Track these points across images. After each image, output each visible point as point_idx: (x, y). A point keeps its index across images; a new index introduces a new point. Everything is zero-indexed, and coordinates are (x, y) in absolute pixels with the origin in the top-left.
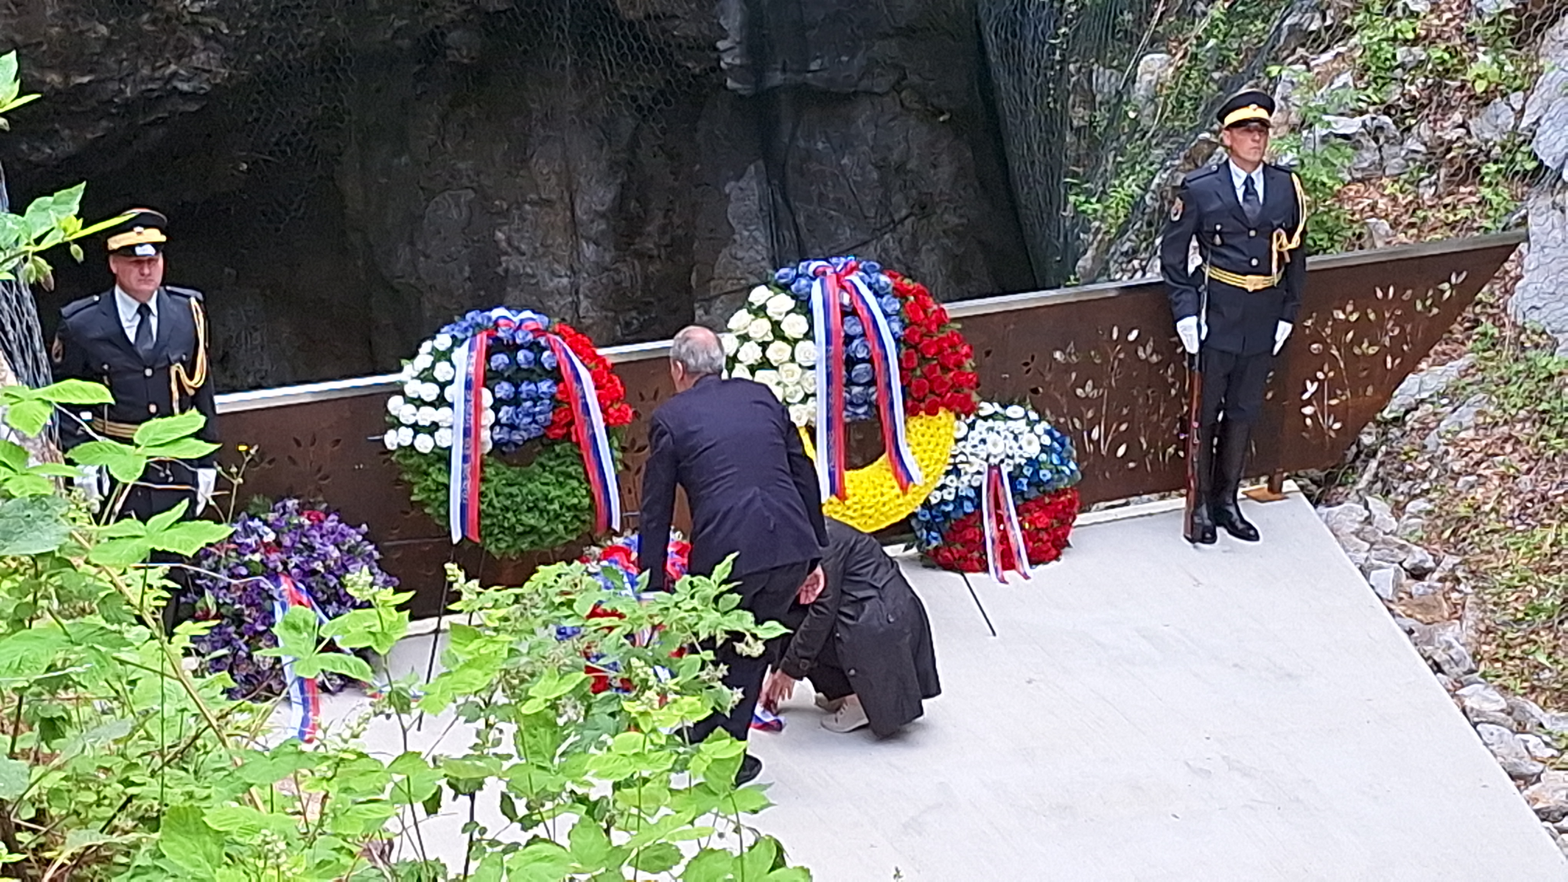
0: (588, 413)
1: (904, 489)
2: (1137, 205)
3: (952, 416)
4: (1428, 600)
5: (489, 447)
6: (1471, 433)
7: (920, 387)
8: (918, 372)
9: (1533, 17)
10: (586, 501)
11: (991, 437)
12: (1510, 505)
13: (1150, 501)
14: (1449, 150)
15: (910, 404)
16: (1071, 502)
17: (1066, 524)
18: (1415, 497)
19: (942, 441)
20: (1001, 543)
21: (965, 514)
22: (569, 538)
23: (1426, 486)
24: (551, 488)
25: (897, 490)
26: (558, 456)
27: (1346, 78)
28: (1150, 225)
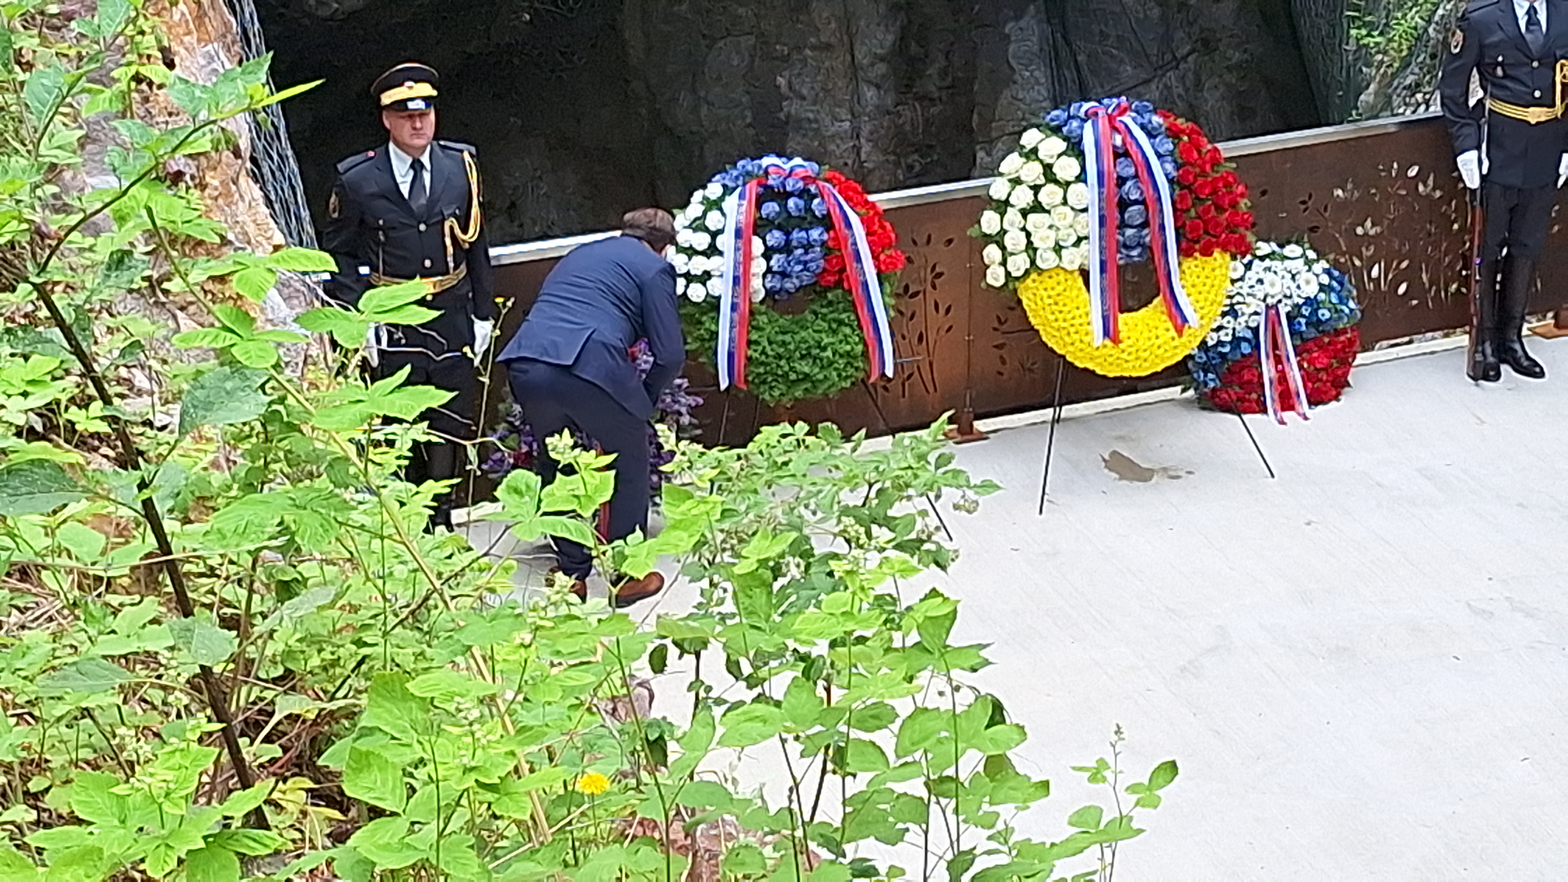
0: (859, 260)
1: (1180, 332)
2: (1419, 38)
3: (1227, 257)
5: (762, 294)
7: (1195, 228)
8: (1193, 213)
10: (860, 348)
11: (1268, 277)
13: (1433, 338)
15: (1184, 245)
16: (1351, 342)
17: (1347, 364)
19: (1216, 282)
20: (1280, 383)
21: (1243, 355)
22: (844, 384)
24: (823, 335)
25: (1173, 333)
26: (830, 303)
28: (1433, 56)
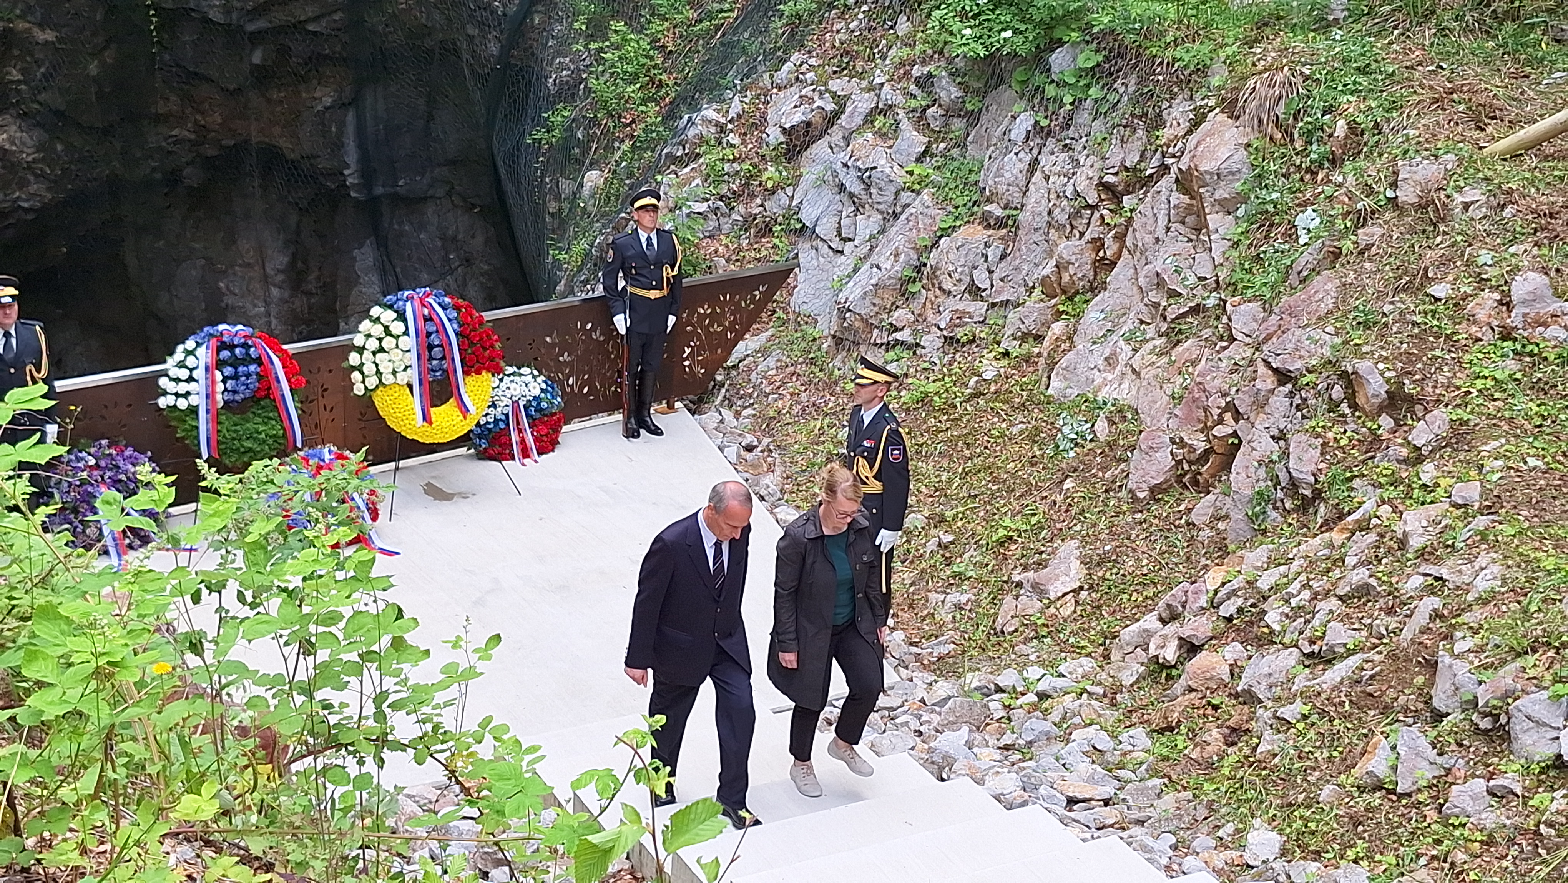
0: (279, 382)
1: (465, 418)
2: (587, 255)
3: (490, 375)
4: (756, 462)
5: (222, 404)
6: (774, 372)
7: (471, 360)
8: (470, 351)
9: (795, 146)
10: (281, 433)
11: (513, 386)
12: (796, 409)
13: (603, 416)
14: (755, 219)
15: (465, 369)
16: (559, 420)
17: (557, 431)
18: (746, 408)
19: (484, 389)
20: (521, 443)
21: (501, 429)
22: (272, 453)
23: (752, 401)
24: (260, 426)
25: (461, 417)
26: (263, 407)
27: (698, 181)
28: (595, 265)
